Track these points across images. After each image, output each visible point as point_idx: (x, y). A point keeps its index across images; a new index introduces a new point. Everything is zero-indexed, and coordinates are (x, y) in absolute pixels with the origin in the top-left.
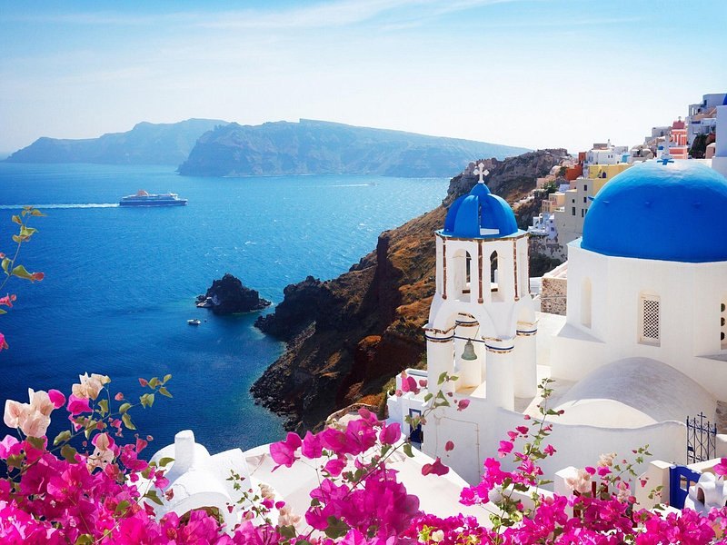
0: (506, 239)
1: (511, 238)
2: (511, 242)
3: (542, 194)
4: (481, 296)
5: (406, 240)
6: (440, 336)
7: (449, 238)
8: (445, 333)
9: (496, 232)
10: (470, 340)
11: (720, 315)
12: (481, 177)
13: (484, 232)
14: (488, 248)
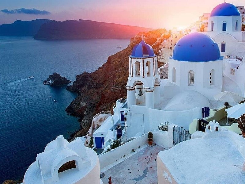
0: (151, 58)
1: (152, 57)
2: (153, 58)
3: (159, 43)
4: (144, 75)
5: (117, 58)
6: (131, 88)
7: (133, 58)
8: (133, 87)
9: (148, 55)
10: (140, 89)
11: (210, 76)
12: (143, 39)
13: (144, 55)
14: (146, 60)
